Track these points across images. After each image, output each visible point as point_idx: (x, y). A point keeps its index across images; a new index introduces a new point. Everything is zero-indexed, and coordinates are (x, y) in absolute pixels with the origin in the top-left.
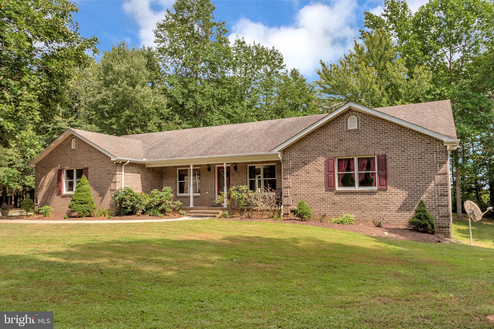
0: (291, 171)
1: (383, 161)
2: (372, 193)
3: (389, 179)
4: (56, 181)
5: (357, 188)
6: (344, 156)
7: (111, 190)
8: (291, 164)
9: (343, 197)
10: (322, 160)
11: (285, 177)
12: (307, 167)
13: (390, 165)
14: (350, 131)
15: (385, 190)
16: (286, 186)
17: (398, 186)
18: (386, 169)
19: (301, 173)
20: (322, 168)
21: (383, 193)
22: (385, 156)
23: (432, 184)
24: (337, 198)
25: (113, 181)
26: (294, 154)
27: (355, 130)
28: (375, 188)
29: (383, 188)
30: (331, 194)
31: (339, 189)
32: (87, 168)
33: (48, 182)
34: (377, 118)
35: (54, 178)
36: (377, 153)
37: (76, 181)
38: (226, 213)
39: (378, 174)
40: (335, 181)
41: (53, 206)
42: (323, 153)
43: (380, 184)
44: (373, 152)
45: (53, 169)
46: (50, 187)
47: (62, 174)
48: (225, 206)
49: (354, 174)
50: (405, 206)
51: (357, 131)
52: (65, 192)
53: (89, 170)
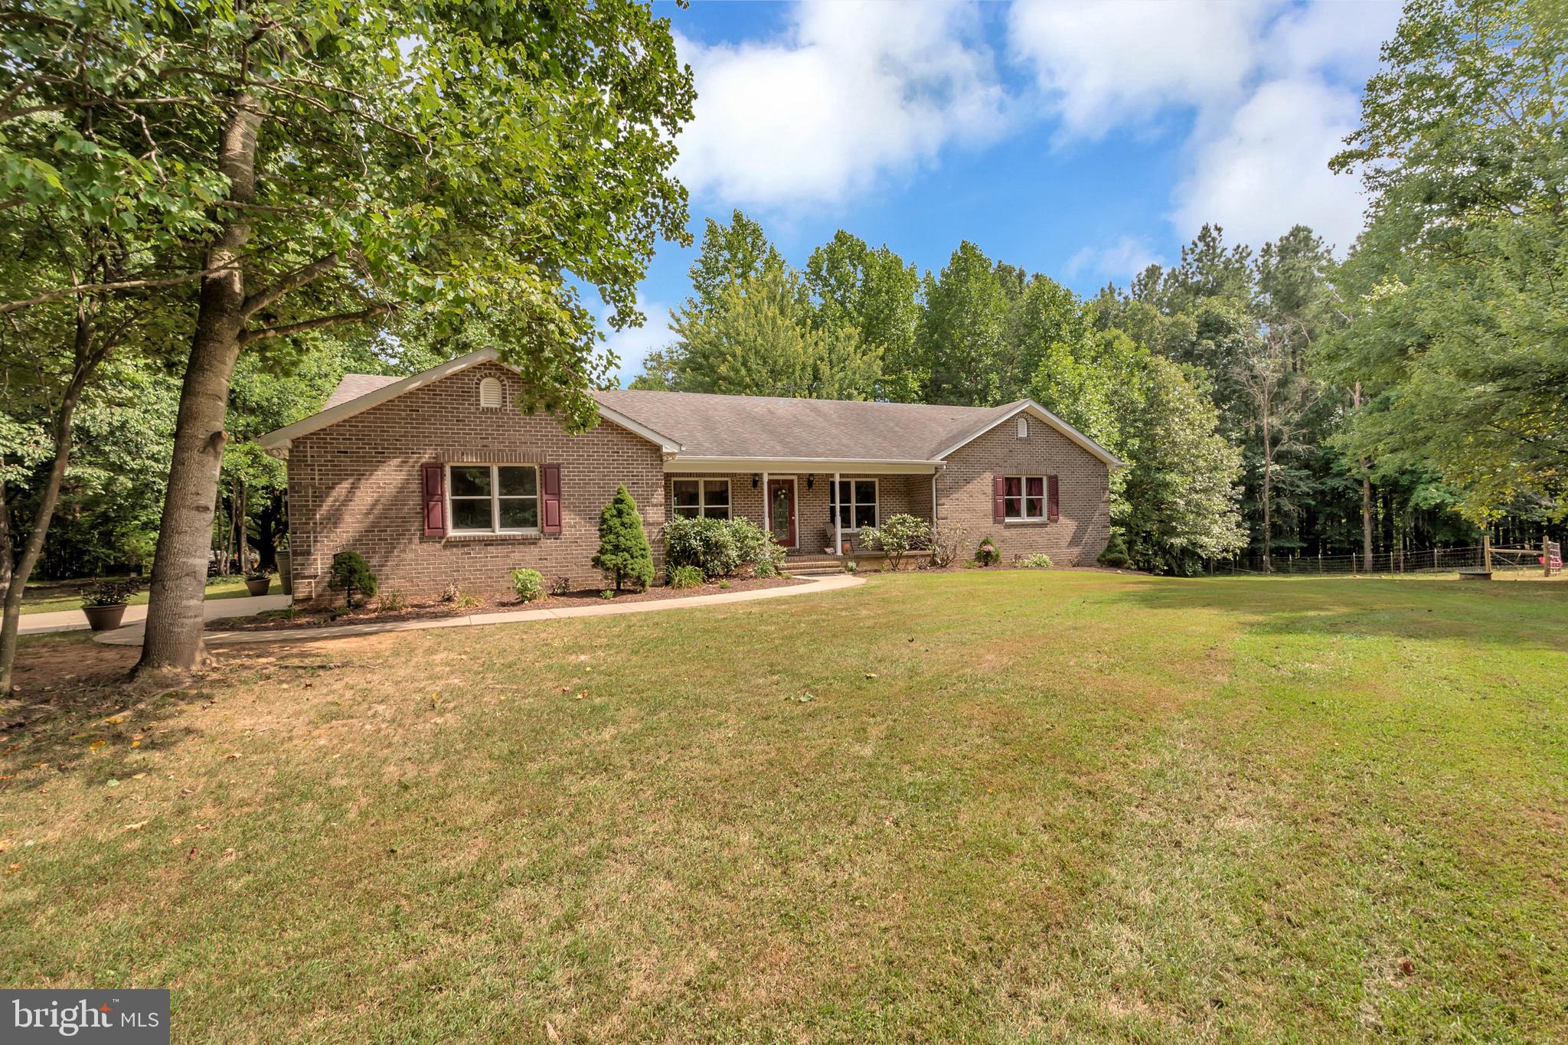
0: (948, 491)
1: (1054, 481)
2: (1043, 525)
3: (1060, 508)
4: (414, 501)
5: (1025, 519)
6: (1012, 473)
7: (648, 524)
8: (947, 481)
9: (1013, 531)
10: (988, 477)
11: (940, 502)
12: (970, 486)
13: (1061, 489)
14: (1021, 439)
15: (1056, 521)
17: (1069, 516)
18: (1056, 493)
19: (962, 495)
20: (989, 490)
21: (1054, 525)
22: (1056, 477)
23: (1097, 514)
24: (1007, 533)
25: (654, 501)
26: (953, 466)
27: (1025, 439)
28: (1044, 519)
29: (1053, 517)
30: (1000, 528)
31: (1008, 520)
32: (558, 467)
33: (369, 500)
34: (1048, 426)
35: (401, 489)
36: (1049, 473)
37: (500, 500)
38: (851, 564)
39: (1049, 499)
40: (1002, 509)
41: (402, 573)
42: (989, 467)
43: (1050, 513)
44: (1043, 471)
45: (396, 461)
46: (383, 516)
47: (443, 476)
48: (839, 553)
49: (1019, 500)
50: (1075, 541)
51: (1027, 441)
52: (452, 533)
53: (564, 472)
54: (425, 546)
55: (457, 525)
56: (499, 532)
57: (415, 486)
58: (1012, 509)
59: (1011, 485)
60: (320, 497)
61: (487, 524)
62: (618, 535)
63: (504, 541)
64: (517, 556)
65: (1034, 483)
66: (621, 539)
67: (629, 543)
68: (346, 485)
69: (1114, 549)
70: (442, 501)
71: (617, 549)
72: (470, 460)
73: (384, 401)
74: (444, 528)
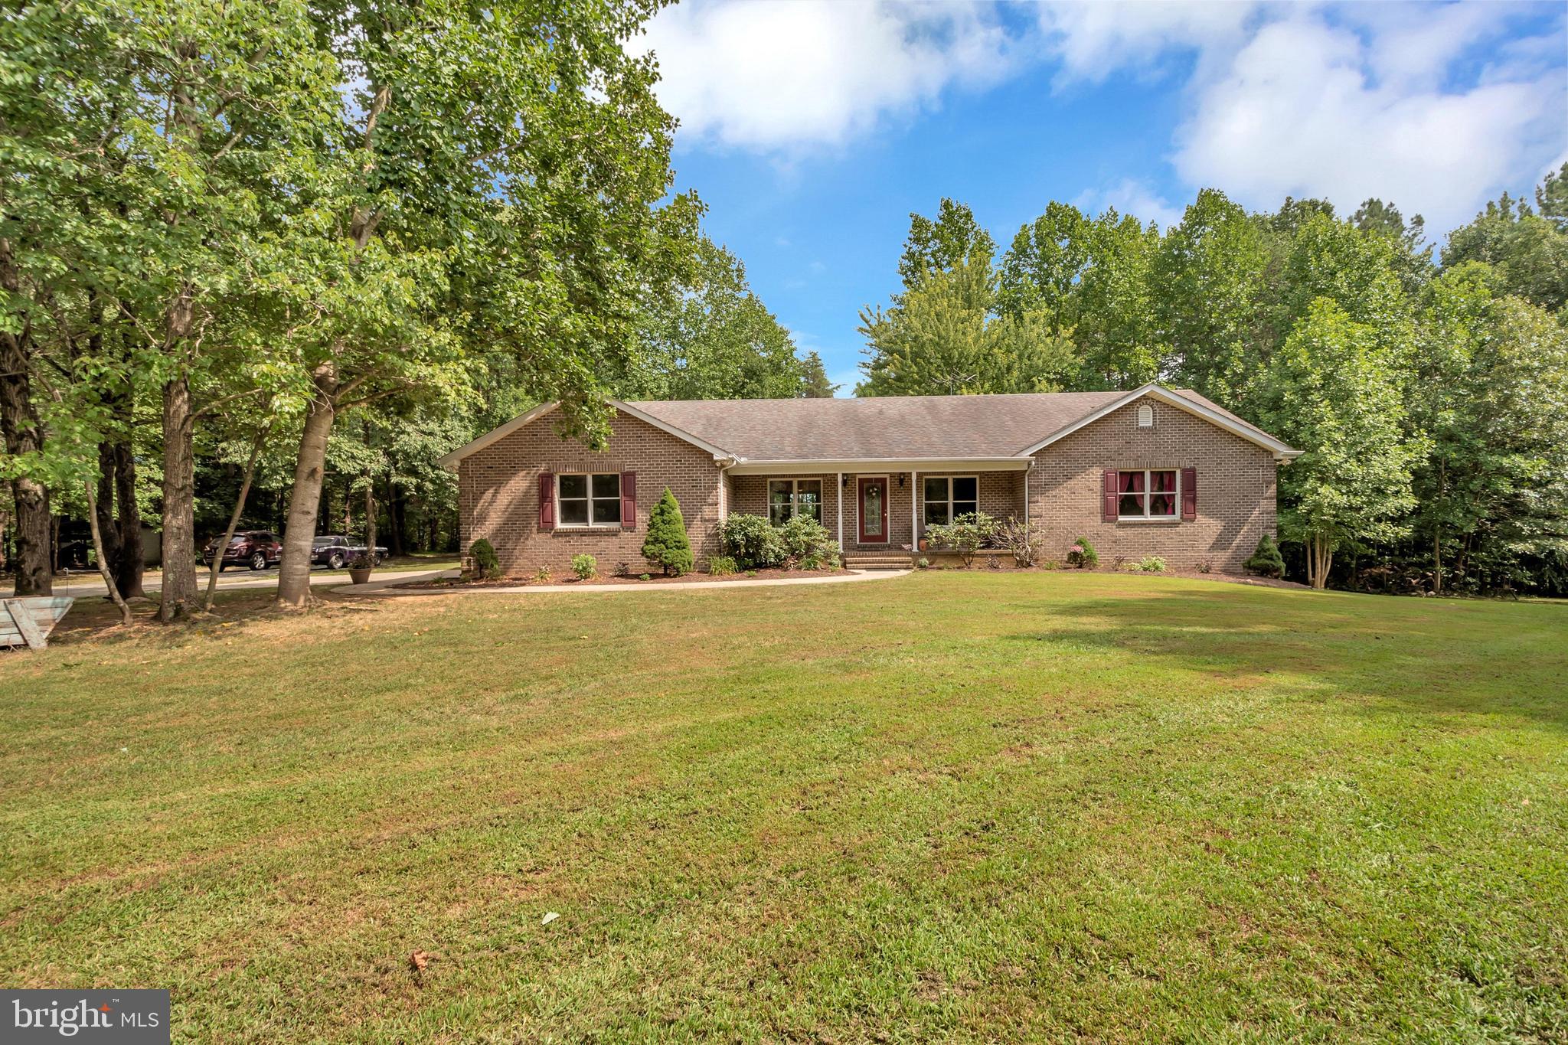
0: (1043, 488)
1: (1190, 476)
2: (1173, 525)
3: (1199, 506)
4: (535, 501)
5: (1148, 517)
6: (1131, 467)
7: (703, 520)
8: (1043, 477)
9: (1129, 531)
10: (1096, 473)
11: (1033, 499)
12: (1072, 483)
13: (1201, 483)
14: (1142, 429)
15: (1193, 520)
16: (1036, 514)
17: (1211, 514)
18: (1194, 489)
19: (1061, 493)
20: (1097, 486)
21: (1189, 525)
22: (1193, 470)
23: (1256, 512)
24: (1120, 533)
25: (710, 501)
26: (1050, 461)
27: (1149, 429)
28: (1177, 517)
29: (1189, 516)
30: (1110, 527)
31: (1122, 518)
32: (633, 474)
33: (506, 502)
34: (1183, 412)
35: (526, 493)
36: (1182, 465)
37: (595, 501)
38: (924, 561)
39: (1183, 496)
40: (1115, 506)
41: (526, 555)
42: (1098, 461)
43: (1184, 511)
44: (1176, 464)
45: (523, 473)
46: (514, 513)
47: (553, 484)
48: (915, 549)
49: (1143, 496)
50: (1220, 544)
51: (1152, 430)
52: (559, 525)
53: (639, 478)
54: (541, 535)
55: (563, 521)
56: (592, 525)
57: (534, 491)
58: (1130, 505)
59: (1131, 479)
60: (476, 499)
61: (585, 520)
62: (658, 530)
63: (593, 533)
64: (603, 544)
65: (1163, 479)
66: (660, 533)
67: (665, 537)
68: (492, 491)
69: (1263, 554)
70: (552, 502)
71: (656, 541)
72: (571, 471)
73: (515, 429)
74: (553, 522)
